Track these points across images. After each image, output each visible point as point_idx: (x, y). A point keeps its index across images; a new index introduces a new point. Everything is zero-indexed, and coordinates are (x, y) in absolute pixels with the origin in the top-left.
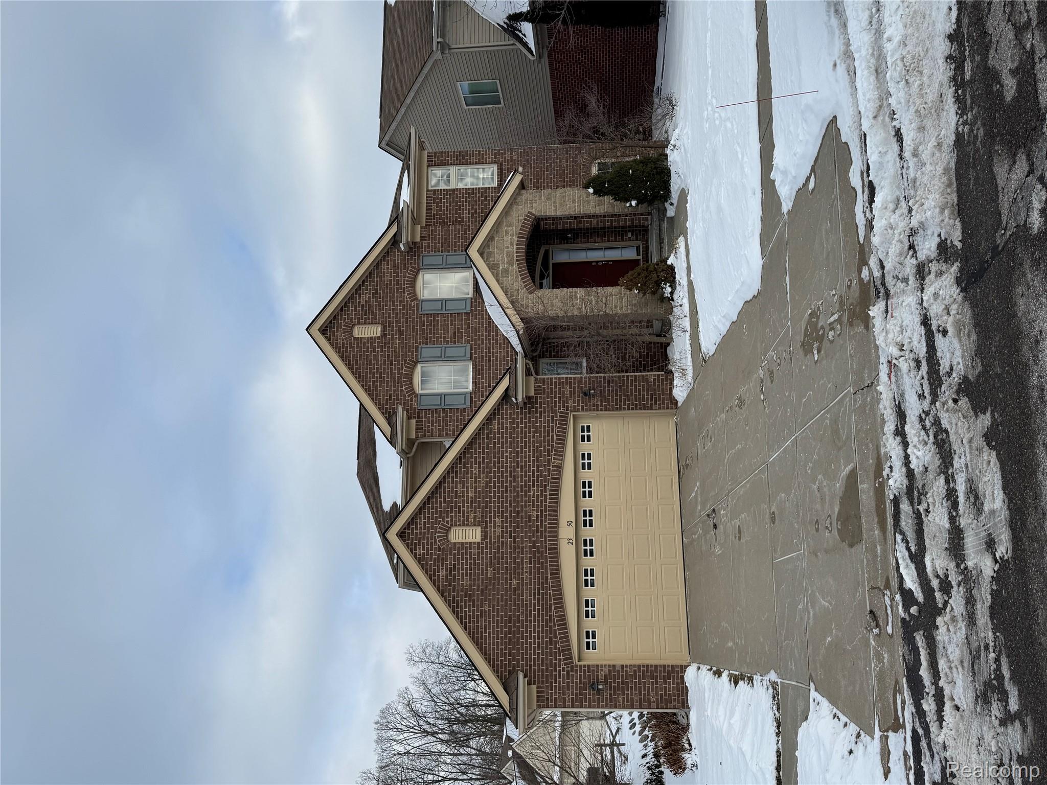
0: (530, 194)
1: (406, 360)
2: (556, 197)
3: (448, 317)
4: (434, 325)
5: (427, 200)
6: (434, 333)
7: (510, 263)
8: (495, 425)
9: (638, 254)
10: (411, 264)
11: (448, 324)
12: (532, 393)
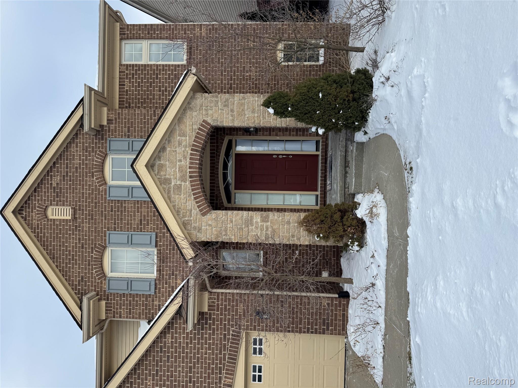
0: (205, 99)
1: (95, 244)
2: (234, 104)
3: (135, 205)
4: (122, 211)
5: (120, 75)
6: (122, 219)
7: (183, 179)
8: (169, 339)
9: (317, 150)
10: (99, 147)
11: (134, 211)
12: (206, 309)
